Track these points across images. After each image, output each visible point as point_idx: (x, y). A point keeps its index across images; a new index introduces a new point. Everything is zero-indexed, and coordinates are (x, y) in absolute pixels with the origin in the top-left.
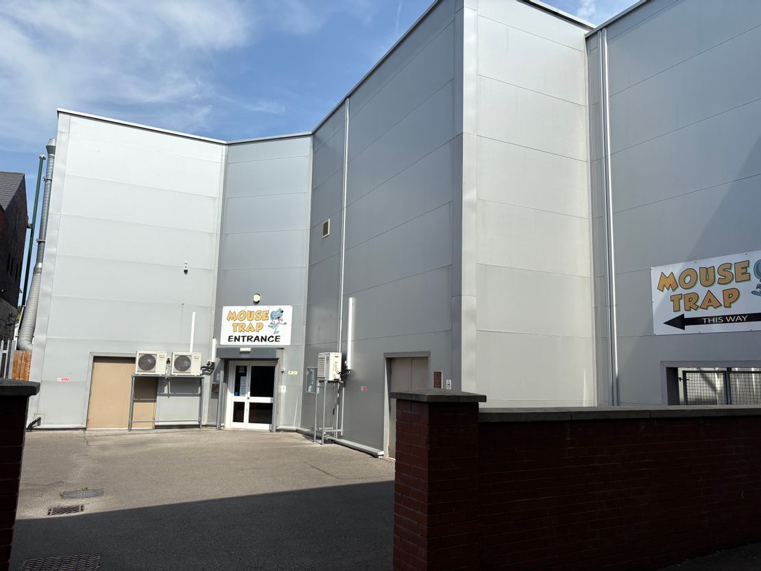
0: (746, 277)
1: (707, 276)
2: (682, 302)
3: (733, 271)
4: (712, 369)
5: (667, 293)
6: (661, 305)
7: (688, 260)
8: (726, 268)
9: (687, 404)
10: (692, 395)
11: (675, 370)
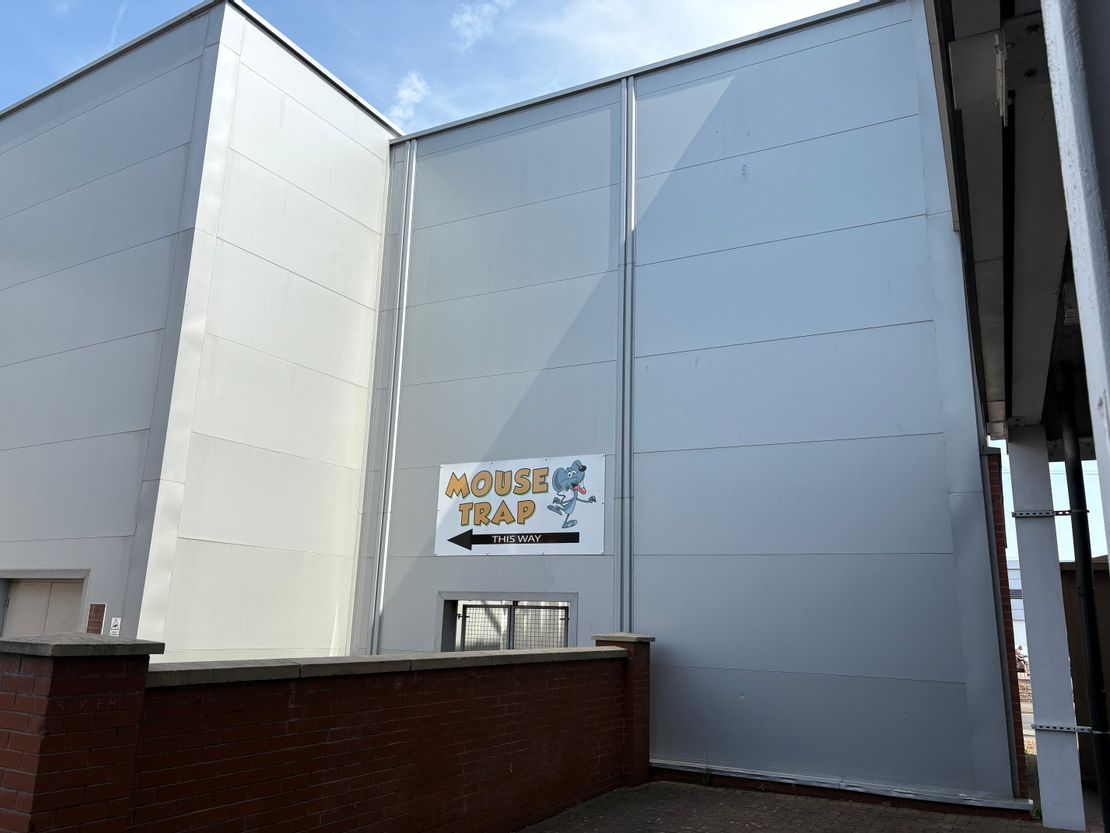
0: (544, 486)
1: (502, 482)
2: (472, 513)
3: (531, 479)
4: (498, 603)
5: (457, 500)
6: (448, 516)
7: (485, 460)
8: (524, 473)
9: (464, 650)
10: (471, 638)
11: (454, 604)
